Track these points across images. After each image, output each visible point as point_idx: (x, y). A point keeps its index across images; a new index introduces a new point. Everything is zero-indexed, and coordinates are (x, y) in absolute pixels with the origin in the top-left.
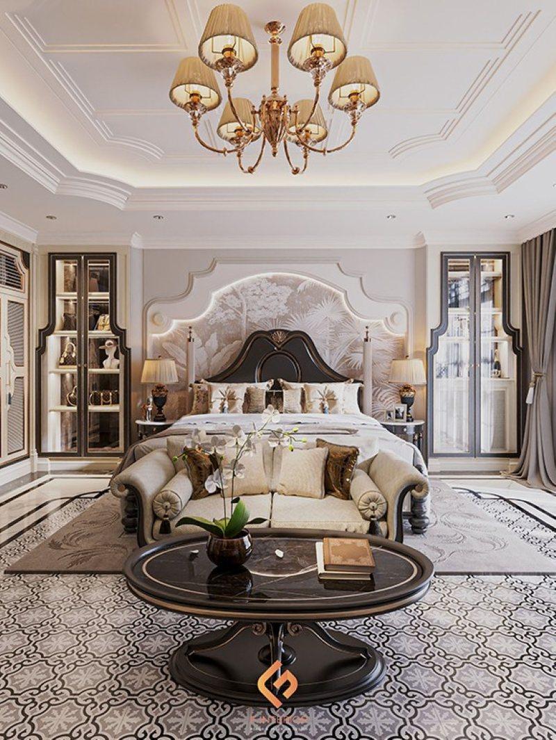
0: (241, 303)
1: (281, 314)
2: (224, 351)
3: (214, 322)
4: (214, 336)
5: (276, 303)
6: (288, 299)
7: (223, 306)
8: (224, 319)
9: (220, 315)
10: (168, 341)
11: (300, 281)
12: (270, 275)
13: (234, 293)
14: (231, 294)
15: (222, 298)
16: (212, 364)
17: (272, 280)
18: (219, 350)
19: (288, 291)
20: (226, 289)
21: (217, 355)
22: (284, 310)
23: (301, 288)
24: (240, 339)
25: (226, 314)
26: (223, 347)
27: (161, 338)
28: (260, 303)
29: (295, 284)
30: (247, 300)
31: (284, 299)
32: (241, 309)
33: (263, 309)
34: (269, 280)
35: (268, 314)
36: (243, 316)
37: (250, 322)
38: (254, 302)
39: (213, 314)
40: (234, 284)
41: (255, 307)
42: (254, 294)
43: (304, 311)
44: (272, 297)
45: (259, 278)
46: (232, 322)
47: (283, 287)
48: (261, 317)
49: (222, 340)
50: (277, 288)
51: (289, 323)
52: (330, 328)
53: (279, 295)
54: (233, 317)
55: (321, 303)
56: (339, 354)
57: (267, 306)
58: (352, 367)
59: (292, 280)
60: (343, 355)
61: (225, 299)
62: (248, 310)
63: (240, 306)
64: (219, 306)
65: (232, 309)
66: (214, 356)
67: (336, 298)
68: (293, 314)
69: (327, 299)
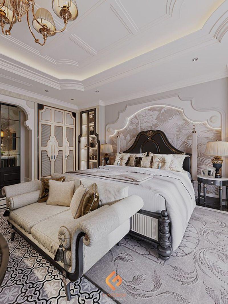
0: (138, 121)
1: (154, 124)
2: (132, 141)
3: (129, 129)
4: (128, 135)
5: (152, 119)
6: (157, 117)
7: (132, 123)
9: (131, 127)
10: (114, 138)
11: (162, 108)
12: (149, 107)
13: (136, 117)
14: (134, 118)
15: (131, 120)
16: (128, 146)
18: (130, 141)
19: (157, 113)
20: (133, 116)
22: (155, 122)
23: (163, 111)
25: (133, 126)
26: (132, 139)
27: (112, 137)
28: (145, 120)
29: (160, 110)
30: (140, 120)
31: (155, 117)
33: (147, 123)
34: (149, 110)
35: (148, 125)
36: (139, 126)
37: (141, 129)
38: (143, 120)
39: (128, 126)
40: (135, 114)
41: (143, 122)
42: (143, 117)
43: (164, 121)
44: (150, 117)
45: (145, 109)
46: (135, 129)
47: (155, 112)
48: (145, 126)
49: (131, 136)
50: (152, 113)
51: (157, 127)
52: (177, 128)
53: (153, 115)
54: (135, 127)
55: (172, 117)
56: (182, 140)
57: (148, 121)
58: (189, 147)
59: (158, 108)
60: (184, 140)
61: (132, 120)
62: (141, 124)
63: (138, 122)
64: (130, 123)
65: (135, 124)
66: (129, 143)
67: (180, 113)
68: (159, 123)
69: (175, 115)
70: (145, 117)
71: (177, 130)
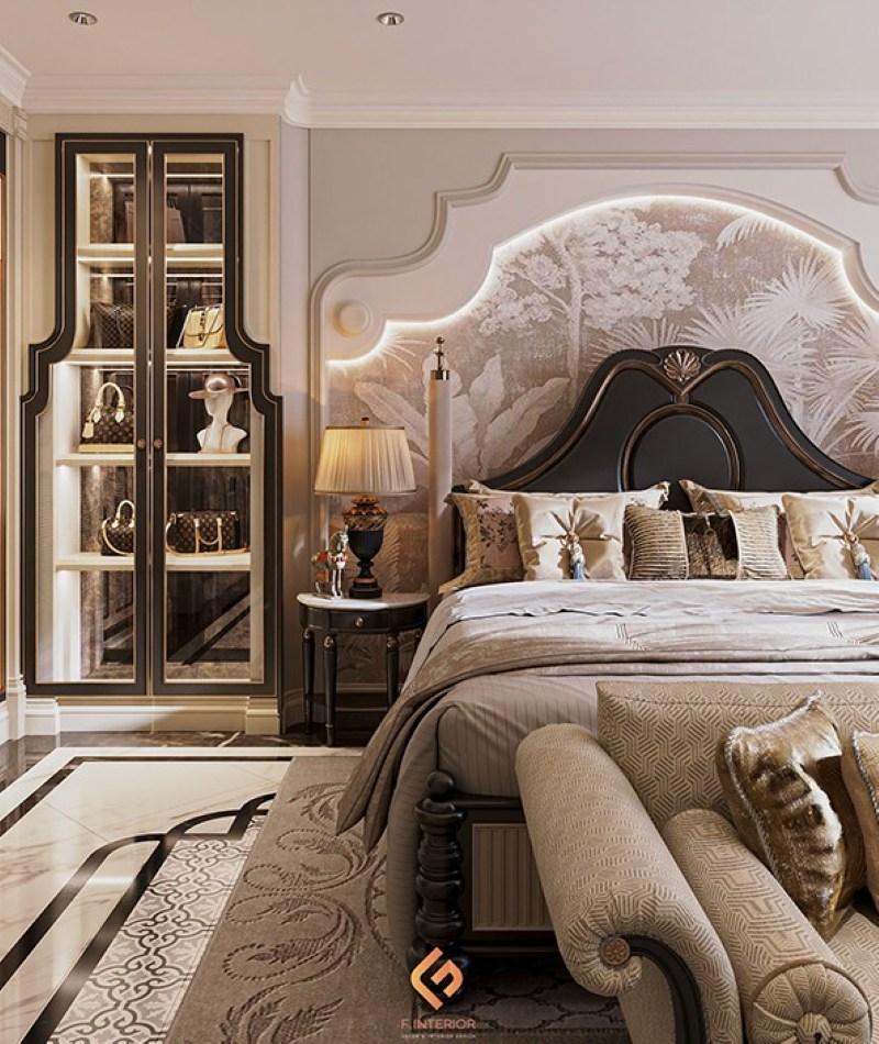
0: (568, 279)
1: (675, 307)
2: (520, 405)
3: (494, 328)
4: (493, 366)
5: (660, 275)
6: (690, 268)
7: (519, 285)
8: (522, 321)
9: (511, 309)
10: (368, 379)
11: (728, 219)
12: (644, 201)
13: (548, 249)
14: (539, 252)
15: (517, 263)
16: (487, 439)
17: (649, 217)
18: (507, 404)
19: (692, 244)
20: (528, 238)
21: (502, 416)
22: (682, 295)
23: (726, 236)
24: (565, 374)
25: (526, 306)
26: (518, 395)
27: (353, 372)
28: (619, 278)
29: (711, 227)
30: (582, 269)
31: (682, 266)
32: (566, 293)
33: (626, 295)
34: (641, 215)
35: (638, 307)
36: (572, 313)
37: (590, 329)
38: (602, 274)
39: (493, 305)
40: (549, 226)
41: (603, 288)
42: (602, 254)
43: (736, 297)
44: (653, 261)
45: (615, 209)
46: (543, 328)
47: (680, 234)
48: (619, 315)
49: (515, 376)
50: (663, 237)
51: (694, 330)
52: (804, 345)
53: (668, 255)
54: (545, 314)
55: (780, 278)
56: (829, 415)
57: (635, 284)
58: (864, 448)
59: (703, 217)
60: (841, 415)
61: (523, 267)
62: (586, 297)
63: (564, 285)
64: (508, 286)
65: (541, 292)
66: (496, 416)
67: (819, 265)
68: (706, 305)
69: (796, 268)
70: (616, 257)
71: (806, 356)
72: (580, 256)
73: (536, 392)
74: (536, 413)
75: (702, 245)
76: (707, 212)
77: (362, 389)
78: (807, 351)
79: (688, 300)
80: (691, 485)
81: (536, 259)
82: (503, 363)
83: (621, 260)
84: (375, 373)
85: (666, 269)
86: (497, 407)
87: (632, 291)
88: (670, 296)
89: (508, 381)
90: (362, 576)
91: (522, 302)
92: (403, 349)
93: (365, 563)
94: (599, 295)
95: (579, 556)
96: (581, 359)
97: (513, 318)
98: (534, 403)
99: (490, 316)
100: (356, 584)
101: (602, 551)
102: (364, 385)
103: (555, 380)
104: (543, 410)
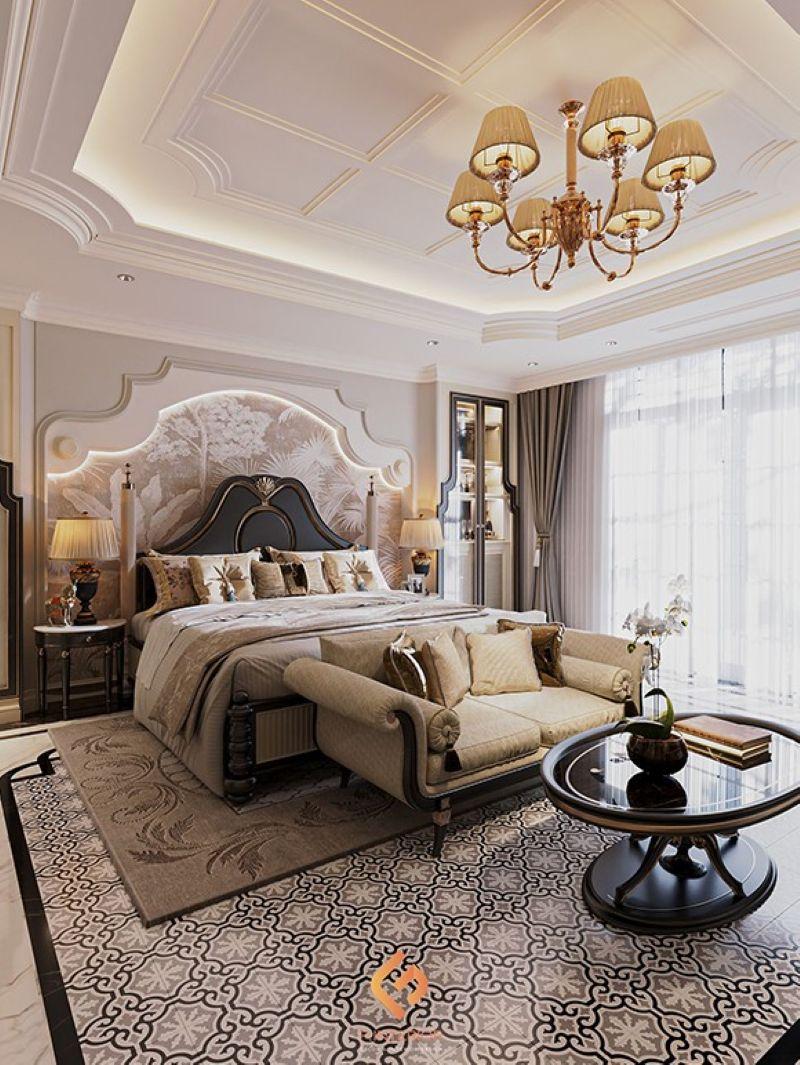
0: (199, 433)
1: (257, 452)
2: (172, 504)
3: (155, 459)
4: (155, 481)
5: (249, 435)
6: (266, 432)
7: (171, 434)
8: (173, 455)
9: (166, 447)
10: (73, 486)
11: (283, 408)
12: (242, 393)
13: (188, 414)
14: (183, 416)
15: (169, 421)
16: (152, 525)
17: (244, 402)
18: (164, 504)
19: (264, 421)
20: (177, 407)
21: (161, 511)
22: (260, 446)
23: (283, 417)
25: (175, 447)
26: (171, 498)
27: (61, 482)
28: (228, 435)
29: (274, 412)
30: (207, 428)
31: (261, 430)
32: (198, 441)
33: (232, 444)
34: (239, 401)
35: (238, 452)
36: (203, 451)
37: (211, 462)
38: (219, 431)
39: (155, 446)
40: (188, 402)
41: (219, 439)
42: (219, 420)
43: (288, 450)
44: (247, 427)
45: (226, 396)
46: (186, 460)
47: (260, 413)
48: (228, 455)
49: (169, 487)
50: (251, 414)
51: (268, 467)
52: (320, 476)
53: (254, 424)
54: (187, 452)
55: (308, 441)
56: (331, 511)
57: (236, 439)
59: (271, 405)
60: (337, 512)
61: (173, 423)
62: (210, 444)
63: (197, 436)
64: (165, 434)
65: (184, 439)
66: (156, 512)
67: (327, 436)
68: (273, 453)
69: (316, 436)
70: (226, 423)
71: (320, 482)
72: (207, 421)
73: (181, 498)
74: (181, 510)
75: (271, 420)
76: (274, 403)
77: (68, 493)
78: (321, 479)
79: (264, 450)
80: (271, 549)
81: (181, 420)
82: (161, 479)
83: (229, 425)
84: (76, 483)
85: (253, 432)
86: (157, 505)
87: (235, 442)
88: (255, 447)
89: (164, 491)
90: (83, 611)
91: (172, 444)
92: (97, 469)
93: (85, 604)
94: (217, 443)
95: (231, 588)
96: (207, 479)
97: (167, 453)
98: (179, 503)
99: (153, 451)
100: (79, 617)
101: (243, 585)
102: (69, 490)
103: (192, 490)
104: (185, 508)
